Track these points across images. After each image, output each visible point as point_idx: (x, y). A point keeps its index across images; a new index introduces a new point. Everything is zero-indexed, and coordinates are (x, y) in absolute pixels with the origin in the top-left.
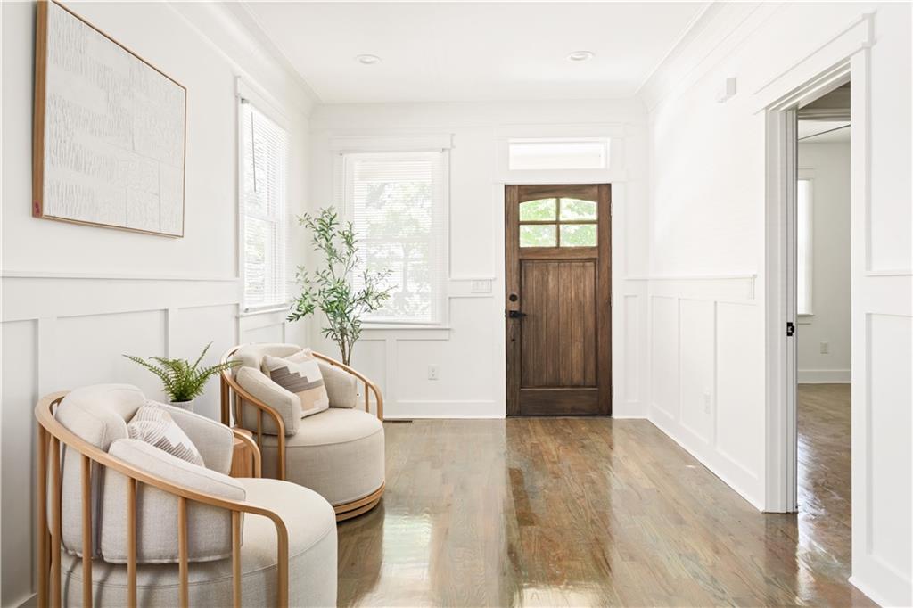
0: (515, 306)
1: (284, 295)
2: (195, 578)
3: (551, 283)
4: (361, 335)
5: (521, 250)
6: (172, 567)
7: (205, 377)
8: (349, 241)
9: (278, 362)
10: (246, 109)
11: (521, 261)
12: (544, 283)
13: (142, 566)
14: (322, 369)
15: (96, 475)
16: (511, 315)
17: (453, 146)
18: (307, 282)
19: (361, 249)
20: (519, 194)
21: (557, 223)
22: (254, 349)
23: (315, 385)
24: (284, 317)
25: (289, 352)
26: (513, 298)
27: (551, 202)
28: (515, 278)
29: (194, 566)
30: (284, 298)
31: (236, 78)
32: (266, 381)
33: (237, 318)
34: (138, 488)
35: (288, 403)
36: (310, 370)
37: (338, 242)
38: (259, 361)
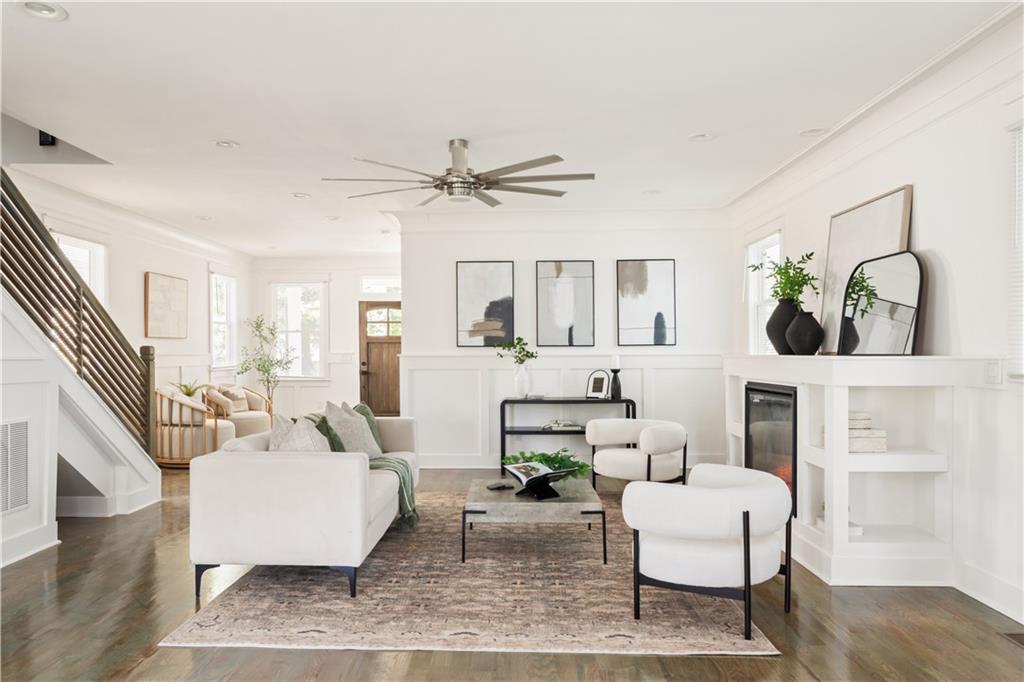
0: (365, 368)
1: (235, 361)
2: (195, 429)
3: (384, 356)
4: (280, 384)
5: (367, 337)
6: (189, 426)
7: (196, 390)
8: (272, 332)
9: (226, 389)
10: (213, 276)
11: (368, 344)
12: (381, 355)
13: (182, 425)
14: (246, 394)
15: (171, 402)
16: (363, 373)
17: (330, 279)
18: (247, 355)
19: (281, 337)
20: (368, 305)
21: (388, 322)
22: (215, 383)
23: (242, 399)
24: (235, 373)
25: (232, 386)
26: (364, 364)
27: (385, 311)
28: (365, 353)
29: (194, 426)
30: (235, 362)
31: (209, 264)
32: (220, 395)
33: (210, 372)
34: (181, 405)
35: (228, 402)
36: (241, 394)
37: (266, 333)
38: (217, 388)
